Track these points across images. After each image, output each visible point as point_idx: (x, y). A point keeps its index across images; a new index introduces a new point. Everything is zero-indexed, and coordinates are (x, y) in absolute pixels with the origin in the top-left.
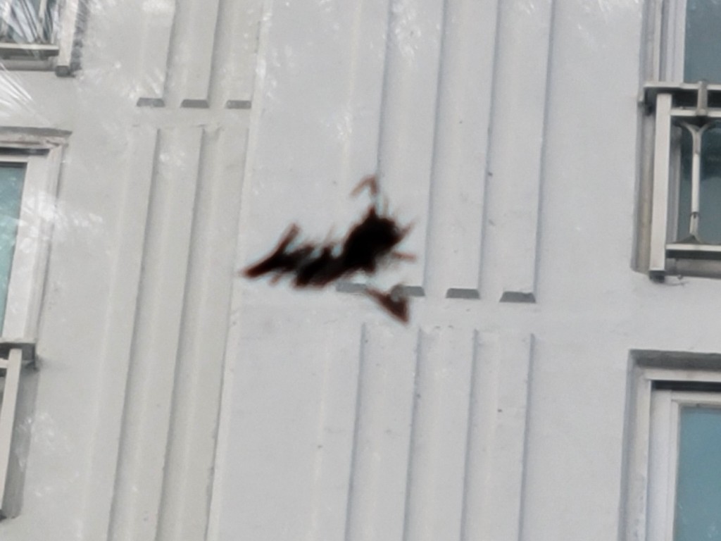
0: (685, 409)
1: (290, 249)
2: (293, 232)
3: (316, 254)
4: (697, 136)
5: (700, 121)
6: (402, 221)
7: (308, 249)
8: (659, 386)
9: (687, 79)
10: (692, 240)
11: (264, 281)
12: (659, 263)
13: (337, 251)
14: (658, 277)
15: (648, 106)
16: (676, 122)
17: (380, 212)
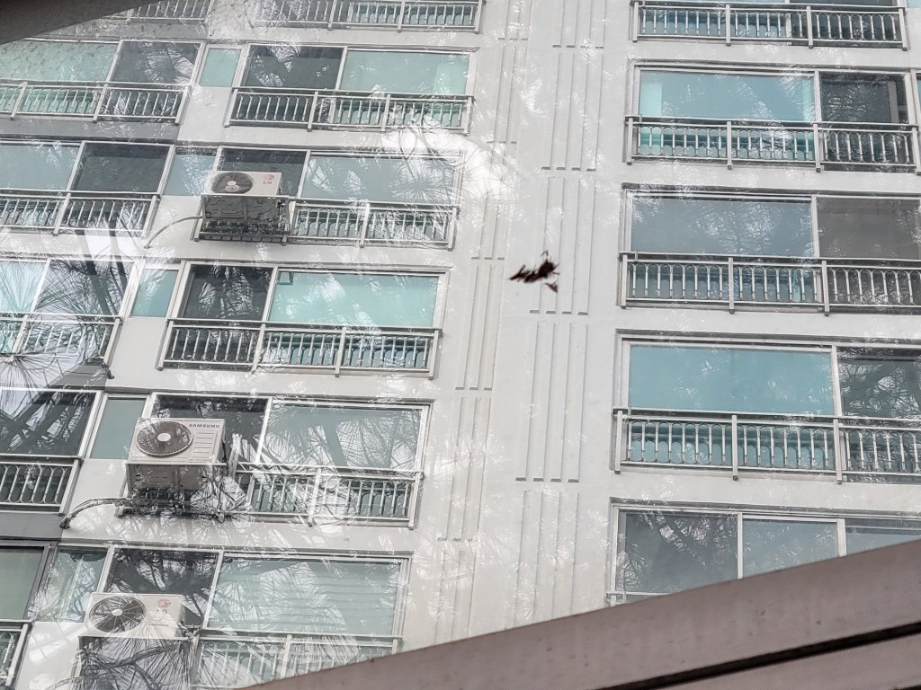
0: (632, 346)
1: (523, 272)
2: (524, 266)
3: (530, 273)
4: (635, 267)
5: (636, 263)
6: (556, 263)
7: (528, 272)
8: (624, 339)
9: (632, 250)
10: (633, 297)
11: (515, 281)
12: (624, 304)
13: (537, 272)
14: (624, 308)
15: (621, 259)
16: (629, 263)
17: (549, 261)
